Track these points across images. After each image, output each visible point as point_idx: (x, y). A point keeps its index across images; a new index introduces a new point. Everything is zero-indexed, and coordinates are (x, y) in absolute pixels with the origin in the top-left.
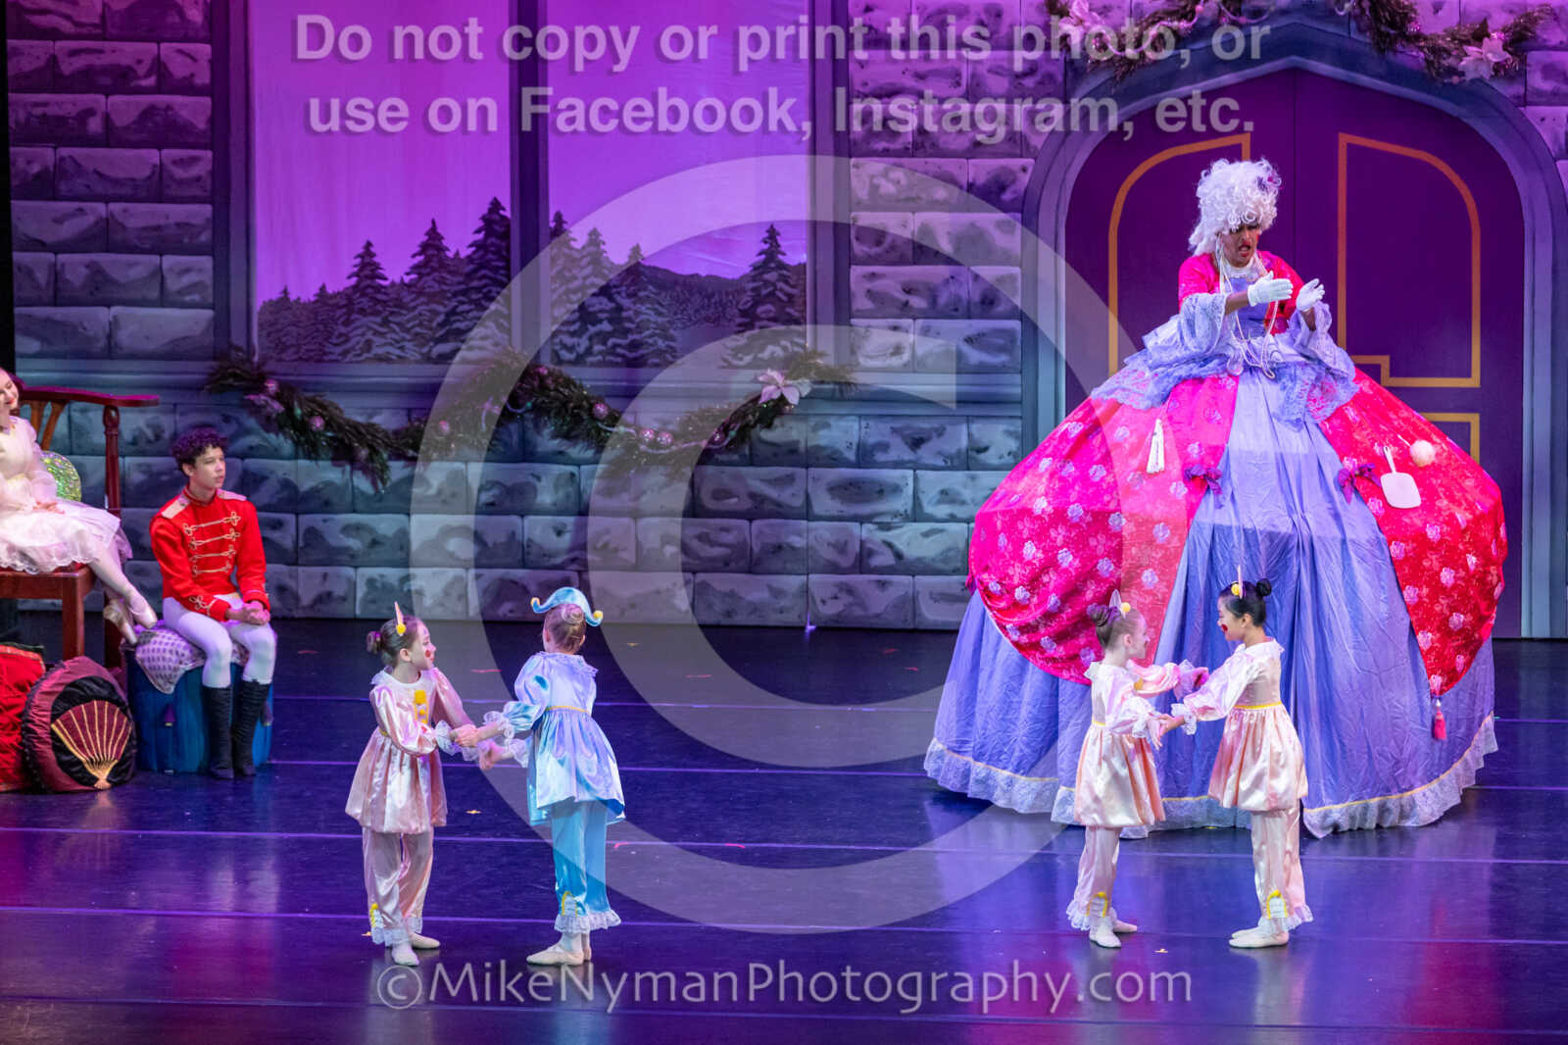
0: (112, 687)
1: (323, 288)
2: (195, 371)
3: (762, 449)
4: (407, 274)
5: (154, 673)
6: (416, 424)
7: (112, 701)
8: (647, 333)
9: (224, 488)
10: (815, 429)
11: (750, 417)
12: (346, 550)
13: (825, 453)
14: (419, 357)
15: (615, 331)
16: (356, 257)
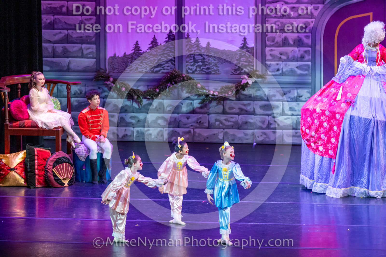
0: (69, 159)
1: (125, 53)
2: (91, 75)
3: (242, 97)
4: (147, 49)
5: (80, 156)
6: (150, 89)
7: (68, 163)
8: (211, 65)
9: (99, 106)
10: (256, 91)
11: (239, 88)
12: (131, 123)
13: (259, 97)
14: (151, 72)
15: (203, 65)
16: (134, 45)
